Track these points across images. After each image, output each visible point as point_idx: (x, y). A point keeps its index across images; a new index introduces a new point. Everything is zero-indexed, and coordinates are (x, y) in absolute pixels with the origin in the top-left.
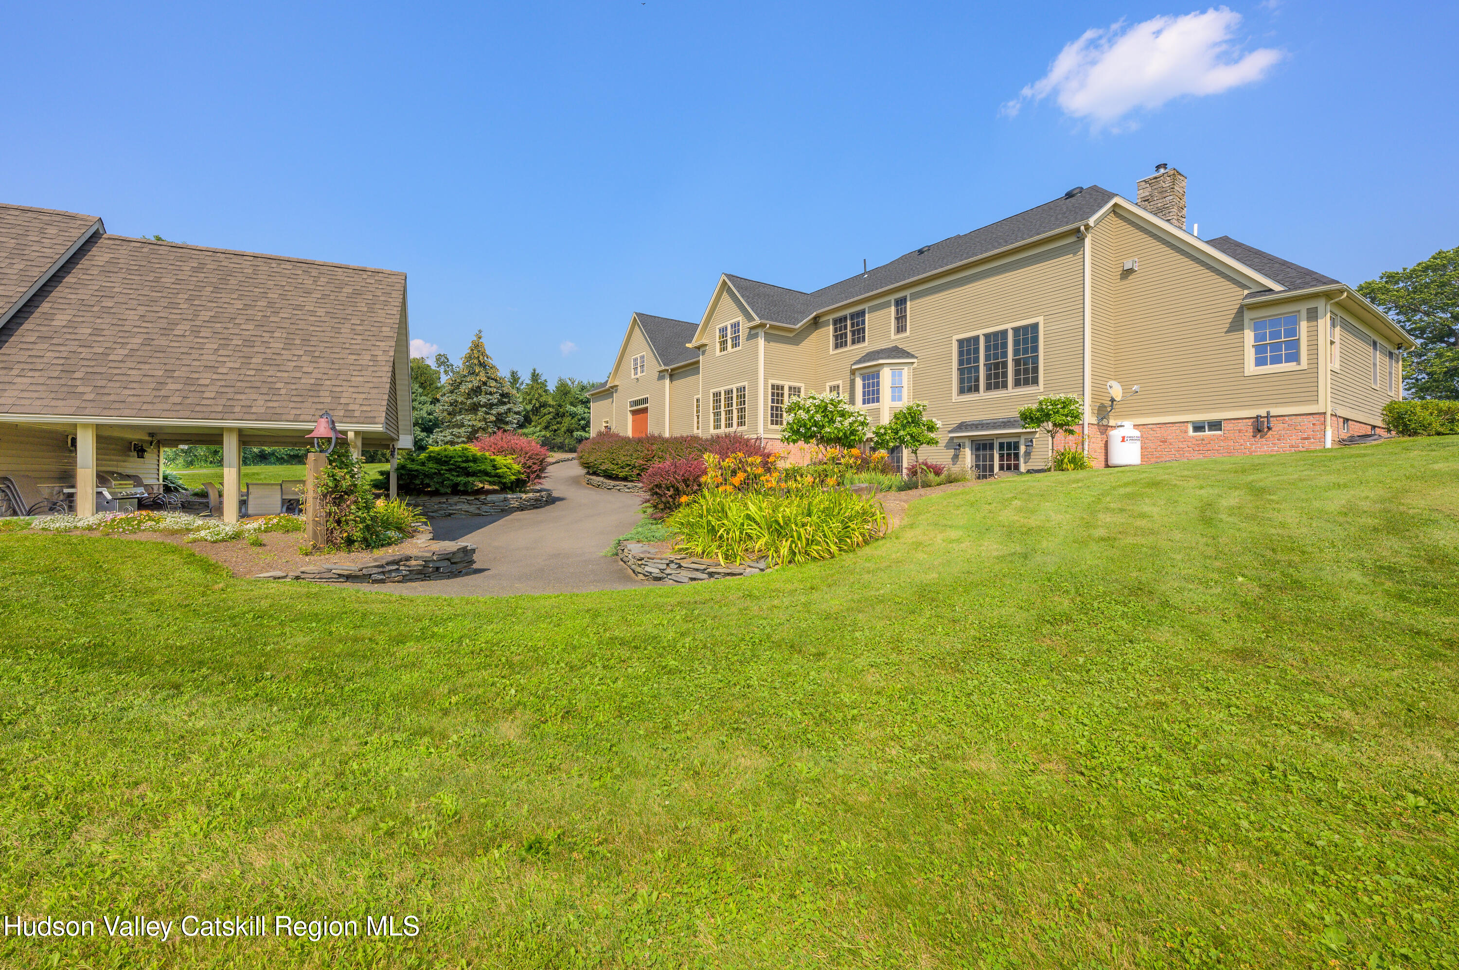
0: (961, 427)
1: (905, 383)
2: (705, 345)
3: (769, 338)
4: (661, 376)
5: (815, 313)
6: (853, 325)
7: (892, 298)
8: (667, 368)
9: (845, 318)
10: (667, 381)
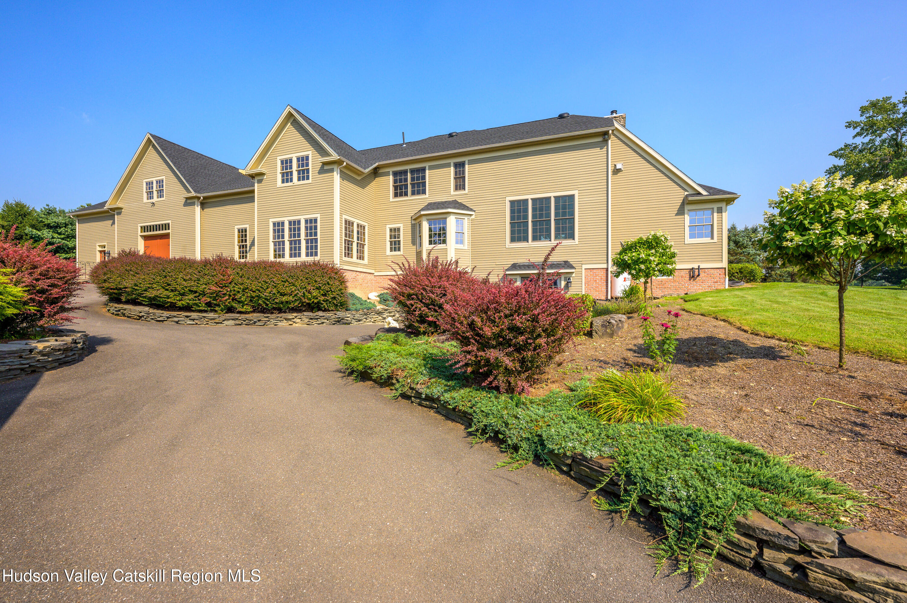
0: (514, 266)
1: (466, 231)
2: (262, 174)
3: (344, 176)
4: (189, 202)
5: (377, 164)
6: (413, 179)
7: (452, 161)
8: (199, 195)
9: (405, 172)
10: (198, 209)
